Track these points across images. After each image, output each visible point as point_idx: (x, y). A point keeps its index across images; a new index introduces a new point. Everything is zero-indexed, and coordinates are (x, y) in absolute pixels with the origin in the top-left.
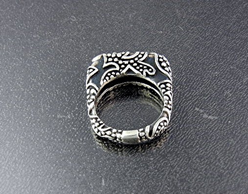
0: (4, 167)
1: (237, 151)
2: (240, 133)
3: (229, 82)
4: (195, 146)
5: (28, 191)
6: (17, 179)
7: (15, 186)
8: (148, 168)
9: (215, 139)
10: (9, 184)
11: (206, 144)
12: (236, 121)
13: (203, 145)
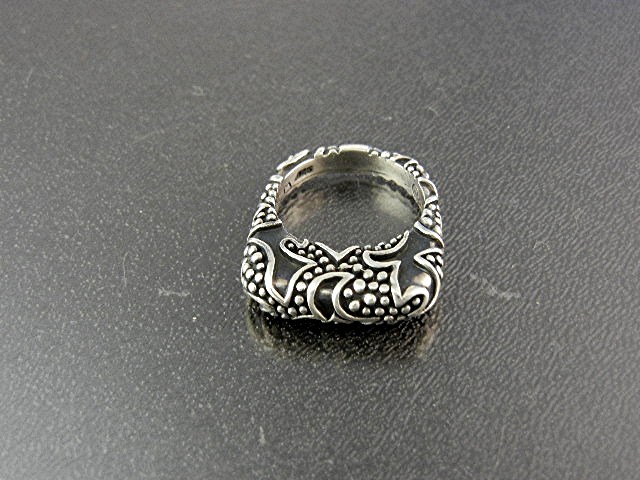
0: (28, 385)
1: (557, 360)
2: (563, 321)
3: (539, 215)
4: (462, 348)
5: (80, 438)
6: (58, 410)
7: (52, 427)
8: (354, 394)
9: (508, 334)
10: (38, 422)
11: (487, 343)
12: (555, 297)
13: (481, 346)
